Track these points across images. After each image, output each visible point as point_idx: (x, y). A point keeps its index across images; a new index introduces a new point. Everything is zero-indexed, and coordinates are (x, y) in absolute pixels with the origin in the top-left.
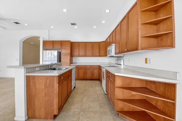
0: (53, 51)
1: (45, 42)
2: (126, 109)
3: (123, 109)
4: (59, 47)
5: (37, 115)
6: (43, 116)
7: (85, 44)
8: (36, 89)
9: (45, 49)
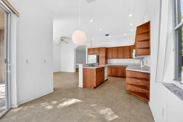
0: (94, 55)
1: (89, 49)
2: (133, 90)
3: (131, 89)
4: (97, 52)
5: (87, 86)
6: (89, 86)
7: (117, 49)
8: (87, 74)
9: (89, 54)
